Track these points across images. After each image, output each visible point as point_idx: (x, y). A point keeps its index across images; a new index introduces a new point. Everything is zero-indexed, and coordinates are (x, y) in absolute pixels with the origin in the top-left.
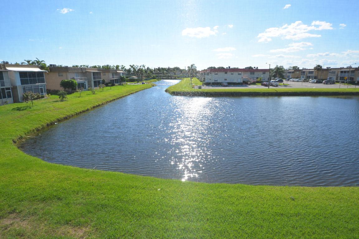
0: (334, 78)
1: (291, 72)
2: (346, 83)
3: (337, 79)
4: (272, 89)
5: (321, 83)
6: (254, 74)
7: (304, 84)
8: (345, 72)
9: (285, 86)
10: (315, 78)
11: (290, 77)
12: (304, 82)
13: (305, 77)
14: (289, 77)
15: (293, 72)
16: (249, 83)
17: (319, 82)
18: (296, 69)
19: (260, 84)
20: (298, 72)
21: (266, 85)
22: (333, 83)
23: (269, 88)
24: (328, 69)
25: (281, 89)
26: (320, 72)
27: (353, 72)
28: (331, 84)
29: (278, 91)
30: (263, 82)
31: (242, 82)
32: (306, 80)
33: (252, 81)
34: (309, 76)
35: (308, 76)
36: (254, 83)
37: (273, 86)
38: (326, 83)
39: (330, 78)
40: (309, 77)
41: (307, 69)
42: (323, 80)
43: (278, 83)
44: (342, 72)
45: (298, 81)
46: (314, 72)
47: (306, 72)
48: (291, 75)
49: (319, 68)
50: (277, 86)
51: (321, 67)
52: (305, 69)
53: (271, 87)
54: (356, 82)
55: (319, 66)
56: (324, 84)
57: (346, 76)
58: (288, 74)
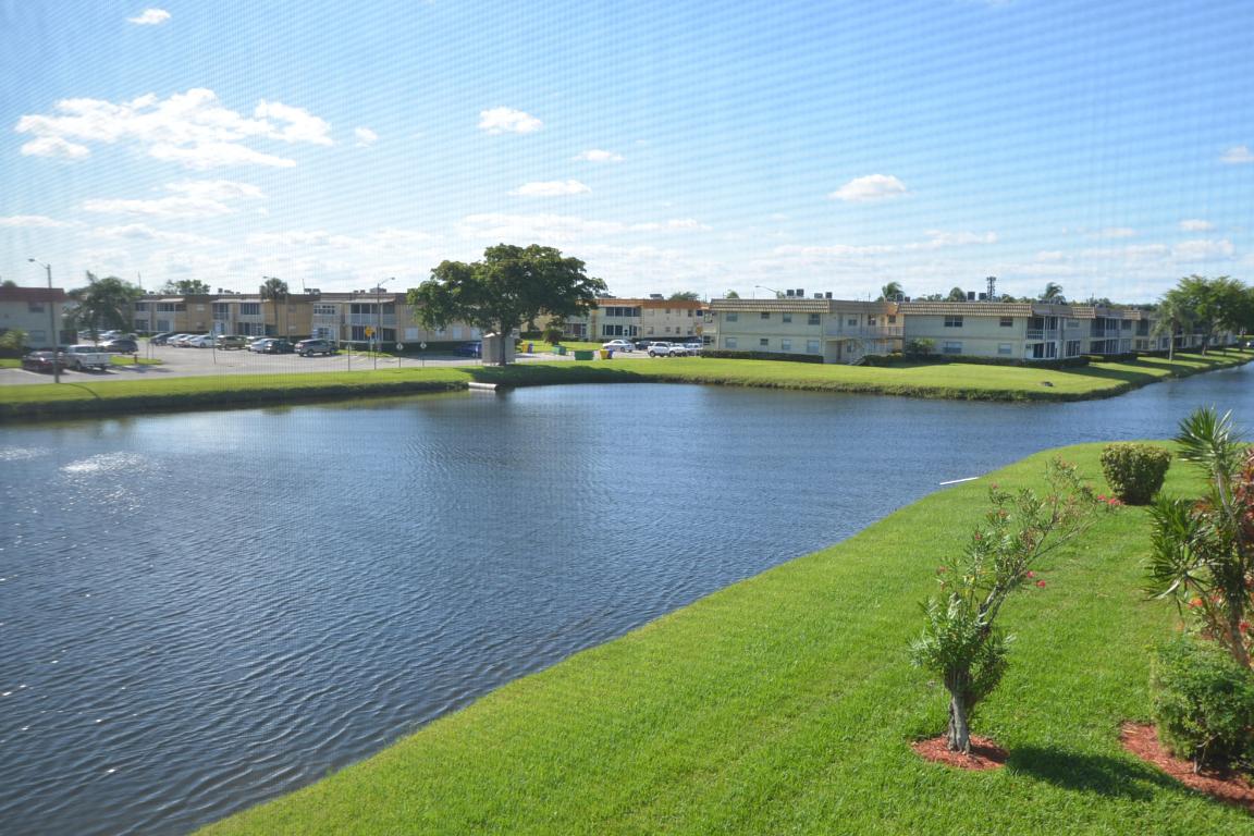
0: (334, 333)
1: (172, 304)
2: (375, 350)
3: (343, 336)
4: (74, 384)
5: (291, 350)
7: (231, 357)
8: (366, 308)
9: (142, 367)
10: (270, 331)
11: (172, 327)
12: (227, 347)
13: (229, 326)
14: (163, 325)
15: (180, 307)
17: (282, 348)
18: (193, 294)
19: (18, 362)
20: (200, 308)
21: (45, 369)
22: (332, 350)
23: (57, 381)
24: (312, 297)
25: (122, 382)
26: (283, 309)
27: (389, 307)
28: (325, 355)
29: (104, 395)
30: (28, 350)
32: (232, 344)
34: (247, 325)
35: (240, 324)
37: (84, 370)
38: (309, 352)
39: (322, 332)
40: (245, 329)
41: (239, 296)
42: (296, 339)
43: (116, 357)
44: (355, 308)
45: (203, 346)
46: (262, 309)
47: (231, 307)
48: (172, 318)
49: (275, 292)
50: (103, 369)
51: (284, 288)
52: (230, 295)
53: (72, 378)
54: (400, 347)
55: (276, 283)
56: (302, 355)
57: (372, 323)
58: (161, 315)
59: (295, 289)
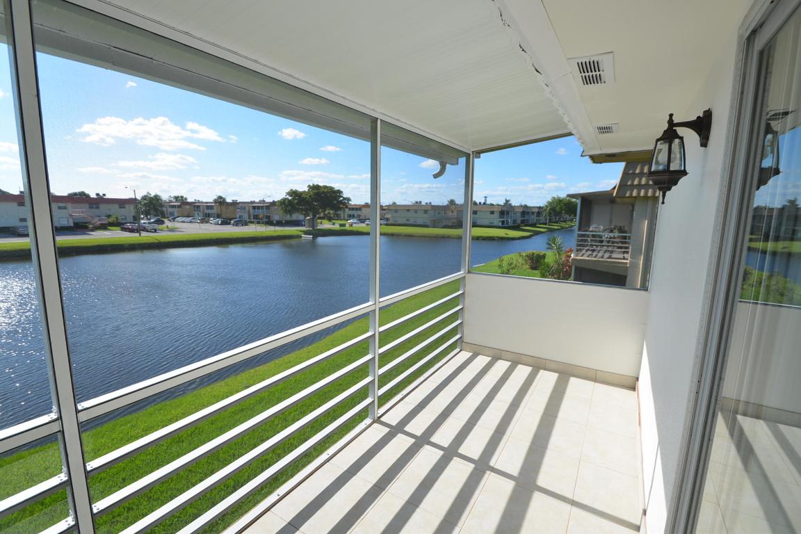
0: (246, 217)
1: (175, 206)
2: (263, 223)
3: (249, 218)
4: (145, 237)
5: (229, 224)
6: (98, 208)
7: (204, 226)
8: (258, 207)
9: (172, 230)
10: (218, 216)
11: (176, 214)
12: (202, 222)
13: (201, 214)
14: (172, 214)
15: (179, 206)
16: (91, 226)
17: (225, 223)
18: (181, 202)
19: (119, 228)
20: (188, 207)
21: (131, 231)
22: (246, 224)
23: (140, 235)
24: (235, 203)
25: (163, 236)
26: (224, 208)
27: (268, 207)
28: (242, 225)
29: (162, 241)
30: (123, 224)
31: (72, 225)
32: (205, 219)
33: (97, 222)
34: (209, 214)
35: (206, 214)
36: (104, 227)
37: (147, 231)
38: (237, 224)
39: (240, 217)
40: (209, 216)
41: (202, 202)
42: (231, 219)
43: (156, 226)
44: (254, 207)
45: (191, 222)
46: (215, 208)
47: (201, 207)
48: (176, 211)
49: (220, 201)
50: (155, 231)
51: (224, 199)
52: (199, 202)
53: (144, 234)
54: (275, 222)
55: (220, 197)
56: (233, 225)
57: (261, 213)
58: (170, 210)
59: (229, 200)
